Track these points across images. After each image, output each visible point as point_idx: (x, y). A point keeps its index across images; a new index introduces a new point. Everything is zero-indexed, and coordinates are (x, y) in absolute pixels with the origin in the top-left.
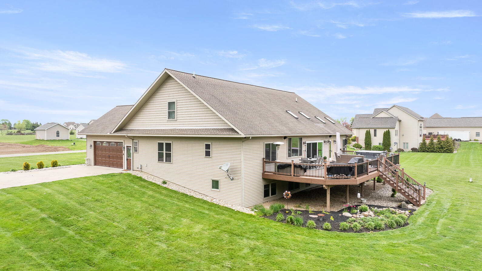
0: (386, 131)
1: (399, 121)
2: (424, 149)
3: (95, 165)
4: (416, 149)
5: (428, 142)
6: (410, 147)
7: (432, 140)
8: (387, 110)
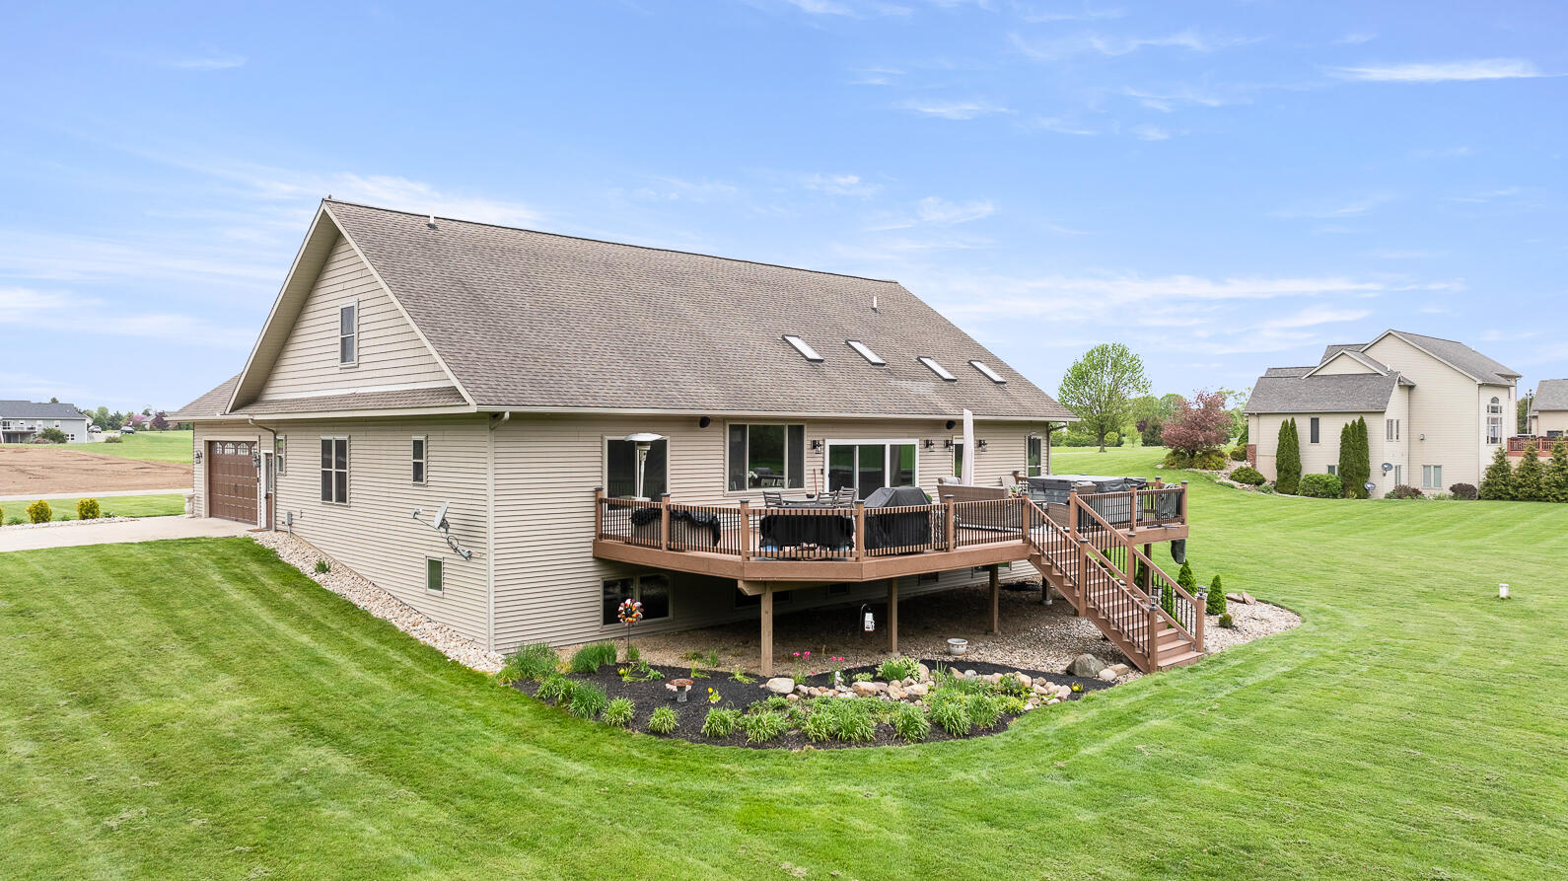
0: (1350, 424)
1: (1407, 389)
2: (1501, 486)
3: (210, 516)
4: (1471, 488)
5: (1515, 462)
6: (1451, 478)
7: (1532, 457)
8: (1362, 349)
